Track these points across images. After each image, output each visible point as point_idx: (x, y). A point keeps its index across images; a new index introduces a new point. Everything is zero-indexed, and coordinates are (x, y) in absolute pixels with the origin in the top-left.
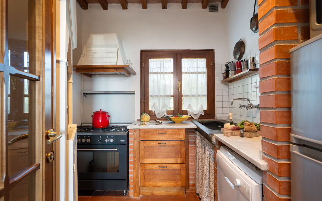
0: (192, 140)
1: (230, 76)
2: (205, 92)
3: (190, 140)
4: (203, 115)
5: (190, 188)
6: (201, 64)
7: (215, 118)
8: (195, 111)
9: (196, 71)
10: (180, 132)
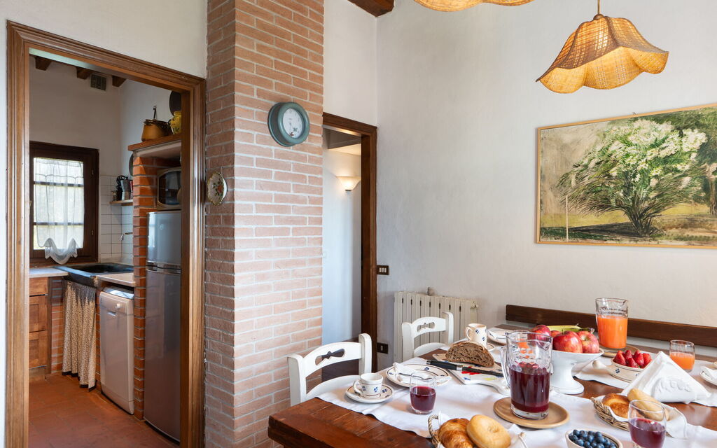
0: (57, 297)
1: (123, 198)
2: (80, 218)
3: (53, 297)
4: (76, 256)
5: (53, 372)
6: (74, 171)
7: (97, 261)
8: (60, 250)
9: (63, 182)
10: (38, 284)
